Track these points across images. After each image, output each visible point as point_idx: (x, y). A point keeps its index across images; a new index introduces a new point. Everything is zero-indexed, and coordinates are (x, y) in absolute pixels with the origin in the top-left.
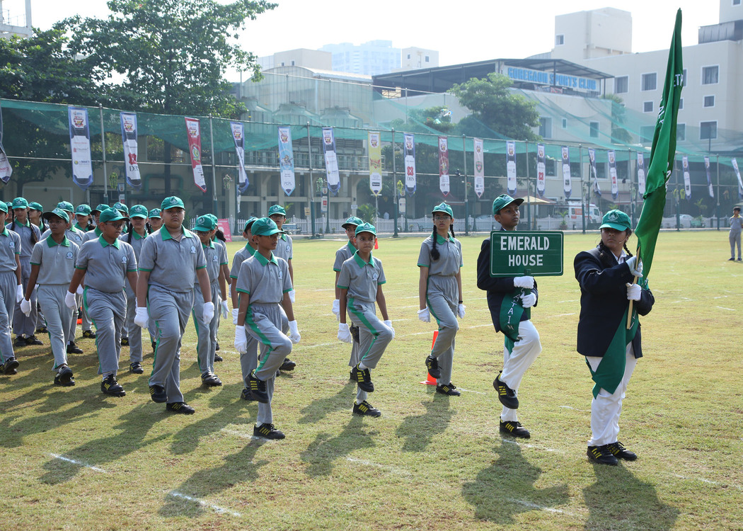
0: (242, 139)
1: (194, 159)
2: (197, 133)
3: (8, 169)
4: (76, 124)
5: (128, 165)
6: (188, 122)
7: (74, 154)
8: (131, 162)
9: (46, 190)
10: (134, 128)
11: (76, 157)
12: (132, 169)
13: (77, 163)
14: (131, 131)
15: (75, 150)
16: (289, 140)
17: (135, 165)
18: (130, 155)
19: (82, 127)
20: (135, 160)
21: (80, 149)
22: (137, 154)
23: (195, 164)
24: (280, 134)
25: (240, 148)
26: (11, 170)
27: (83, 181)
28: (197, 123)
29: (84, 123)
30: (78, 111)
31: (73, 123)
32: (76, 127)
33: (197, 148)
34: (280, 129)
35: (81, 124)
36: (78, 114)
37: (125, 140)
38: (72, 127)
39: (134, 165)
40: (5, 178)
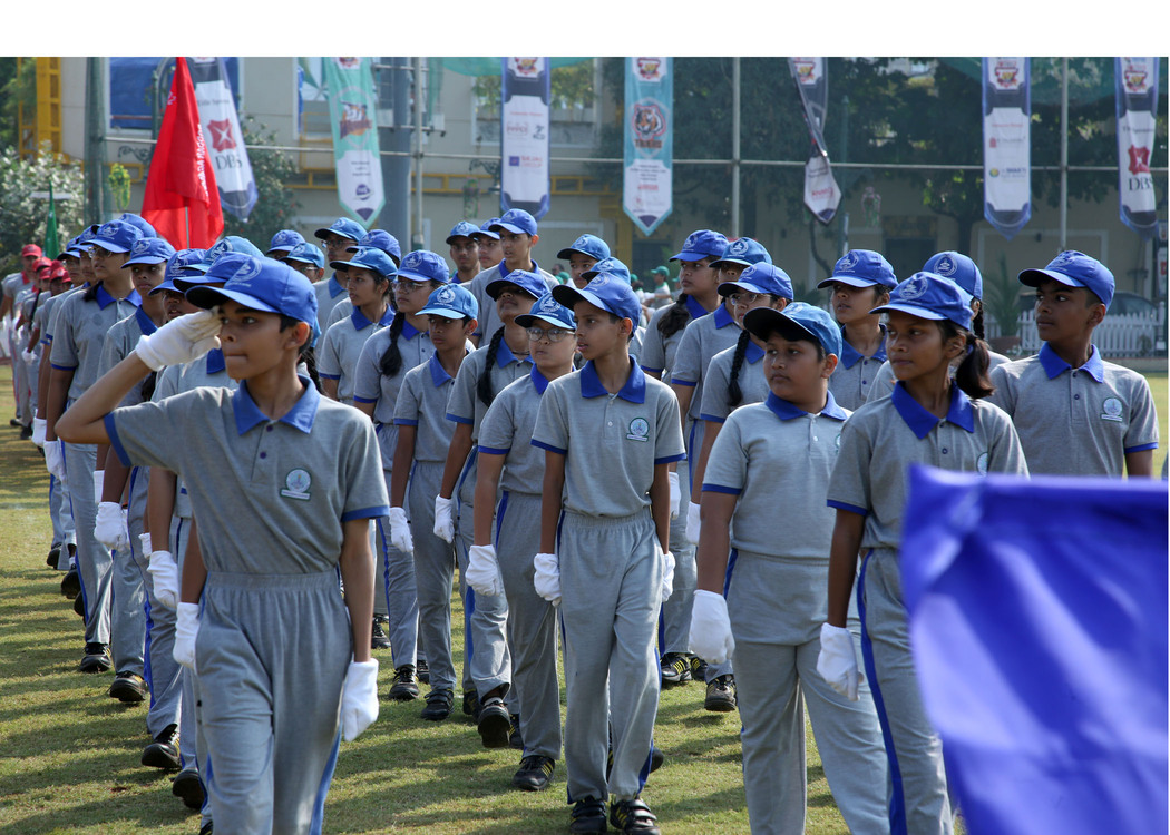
3: (832, 193)
4: (1000, 81)
5: (1125, 174)
7: (989, 153)
8: (1134, 169)
11: (992, 158)
12: (1134, 184)
13: (995, 174)
14: (1142, 91)
15: (993, 143)
17: (1145, 176)
18: (1131, 151)
19: (1014, 87)
20: (1145, 161)
21: (1006, 140)
22: (1150, 147)
26: (838, 194)
27: (1010, 216)
29: (1020, 78)
31: (993, 79)
32: (999, 87)
35: (1013, 80)
37: (1123, 114)
38: (991, 87)
39: (1141, 175)
40: (825, 213)
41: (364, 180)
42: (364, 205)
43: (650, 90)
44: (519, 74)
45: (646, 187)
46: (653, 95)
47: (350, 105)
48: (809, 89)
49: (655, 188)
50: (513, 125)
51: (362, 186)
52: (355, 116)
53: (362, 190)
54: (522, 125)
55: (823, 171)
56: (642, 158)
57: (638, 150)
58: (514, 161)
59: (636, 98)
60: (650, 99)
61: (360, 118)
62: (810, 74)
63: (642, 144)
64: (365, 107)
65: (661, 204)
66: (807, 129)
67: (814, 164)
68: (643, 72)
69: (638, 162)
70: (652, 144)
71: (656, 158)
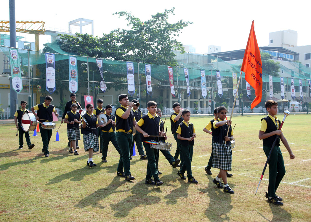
0: (188, 75)
1: (171, 83)
2: (172, 73)
3: (105, 87)
4: (129, 69)
5: (148, 86)
6: (169, 68)
8: (149, 85)
9: (104, 96)
10: (150, 70)
11: (129, 82)
13: (129, 85)
14: (149, 72)
15: (129, 79)
16: (205, 76)
17: (150, 86)
18: (148, 82)
20: (150, 83)
21: (131, 79)
22: (151, 81)
23: (171, 85)
24: (201, 74)
25: (187, 79)
26: (106, 88)
27: (132, 92)
28: (172, 69)
29: (132, 69)
30: (130, 64)
31: (128, 69)
32: (129, 70)
33: (172, 79)
34: (201, 71)
36: (130, 65)
37: (147, 76)
38: (128, 70)
40: (104, 91)
41: (18, 84)
42: (18, 89)
43: (74, 67)
44: (49, 63)
45: (73, 86)
46: (74, 68)
47: (15, 67)
48: (100, 68)
49: (75, 86)
50: (48, 73)
51: (17, 85)
52: (16, 70)
53: (17, 86)
54: (50, 73)
55: (104, 83)
56: (72, 80)
57: (72, 78)
58: (49, 80)
59: (71, 69)
60: (73, 69)
61: (17, 70)
62: (100, 66)
63: (72, 77)
64: (18, 68)
65: (76, 89)
66: (100, 75)
67: (102, 82)
68: (72, 64)
69: (72, 81)
70: (74, 78)
71: (75, 80)
